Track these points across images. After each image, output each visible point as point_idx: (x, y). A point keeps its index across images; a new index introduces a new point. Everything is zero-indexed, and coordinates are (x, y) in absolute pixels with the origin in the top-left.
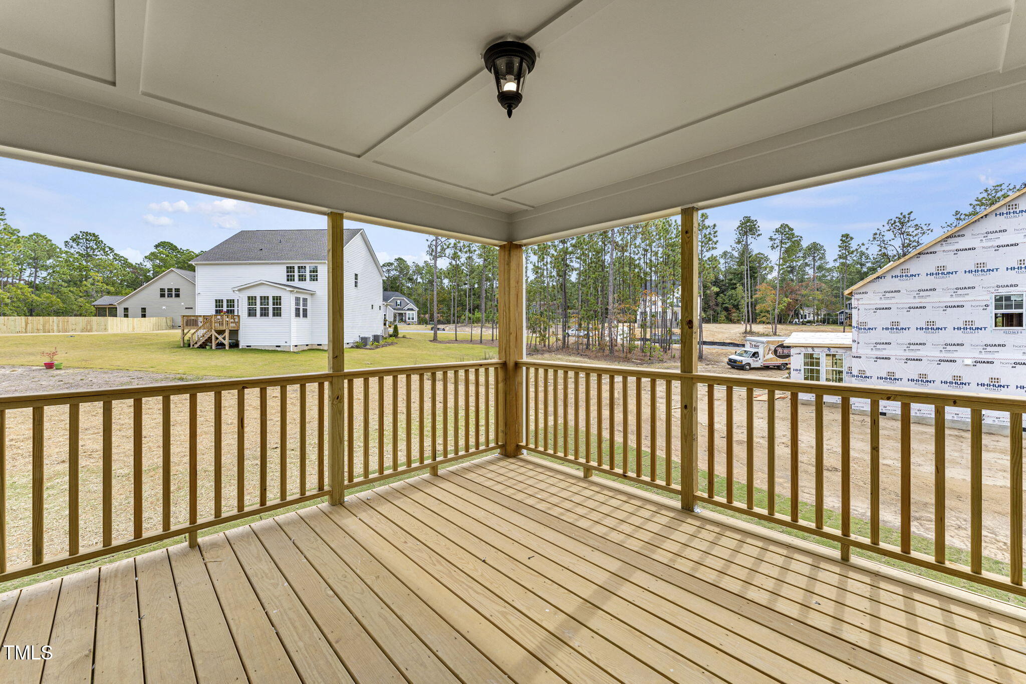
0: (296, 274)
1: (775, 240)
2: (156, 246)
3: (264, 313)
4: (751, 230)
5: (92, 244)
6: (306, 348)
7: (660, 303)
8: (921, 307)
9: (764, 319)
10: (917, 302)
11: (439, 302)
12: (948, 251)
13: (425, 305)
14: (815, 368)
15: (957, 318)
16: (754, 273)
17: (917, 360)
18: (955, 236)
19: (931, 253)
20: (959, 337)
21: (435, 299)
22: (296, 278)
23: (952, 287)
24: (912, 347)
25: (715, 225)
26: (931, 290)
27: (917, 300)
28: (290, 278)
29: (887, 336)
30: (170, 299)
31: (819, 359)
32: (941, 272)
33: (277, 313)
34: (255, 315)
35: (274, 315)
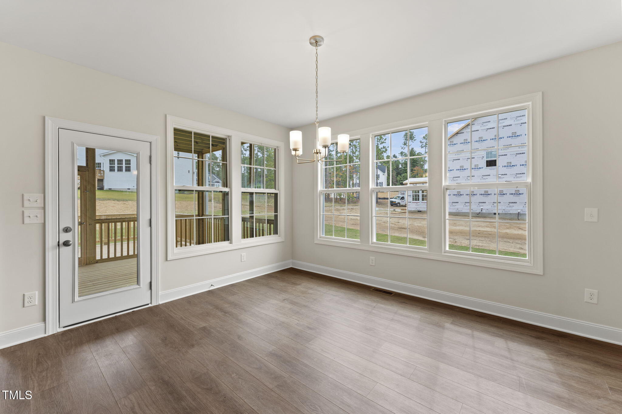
1: (423, 142)
3: (120, 169)
4: (411, 137)
12: (468, 132)
19: (462, 133)
27: (457, 156)
32: (465, 142)
33: (128, 169)
34: (114, 170)
35: (126, 171)
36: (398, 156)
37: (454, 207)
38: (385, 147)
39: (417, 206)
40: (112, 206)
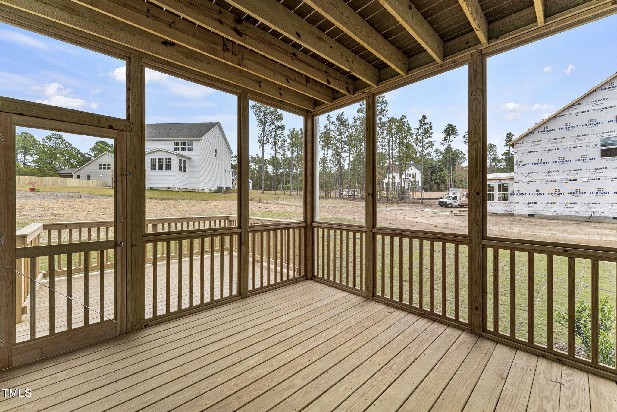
0: (180, 146)
1: (466, 137)
2: (96, 143)
3: (161, 168)
4: (452, 132)
5: (59, 141)
6: (185, 190)
7: (397, 178)
8: (556, 149)
9: (460, 185)
10: (553, 146)
11: (265, 179)
12: (572, 114)
13: (257, 180)
14: (491, 193)
15: (577, 154)
16: (454, 161)
17: (553, 181)
18: (577, 105)
19: (562, 116)
20: (579, 165)
21: (263, 178)
22: (180, 149)
23: (575, 136)
24: (550, 174)
25: (431, 123)
26: (562, 138)
27: (554, 145)
28: (176, 149)
29: (535, 168)
30: (104, 170)
31: (494, 187)
32: (568, 127)
33: (168, 168)
34: (155, 169)
35: (166, 169)
36: (432, 154)
37: (549, 209)
38: (432, 142)
39: (506, 208)
40: (154, 206)
